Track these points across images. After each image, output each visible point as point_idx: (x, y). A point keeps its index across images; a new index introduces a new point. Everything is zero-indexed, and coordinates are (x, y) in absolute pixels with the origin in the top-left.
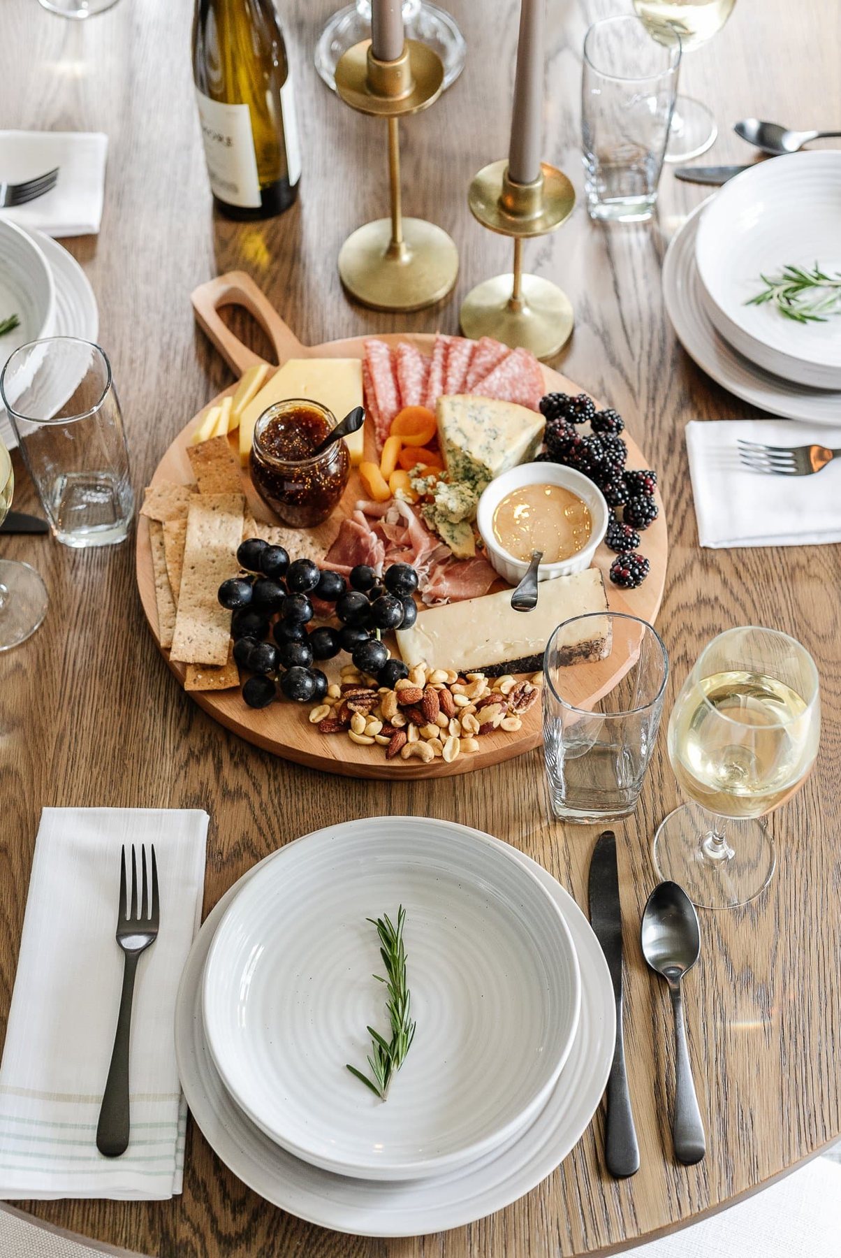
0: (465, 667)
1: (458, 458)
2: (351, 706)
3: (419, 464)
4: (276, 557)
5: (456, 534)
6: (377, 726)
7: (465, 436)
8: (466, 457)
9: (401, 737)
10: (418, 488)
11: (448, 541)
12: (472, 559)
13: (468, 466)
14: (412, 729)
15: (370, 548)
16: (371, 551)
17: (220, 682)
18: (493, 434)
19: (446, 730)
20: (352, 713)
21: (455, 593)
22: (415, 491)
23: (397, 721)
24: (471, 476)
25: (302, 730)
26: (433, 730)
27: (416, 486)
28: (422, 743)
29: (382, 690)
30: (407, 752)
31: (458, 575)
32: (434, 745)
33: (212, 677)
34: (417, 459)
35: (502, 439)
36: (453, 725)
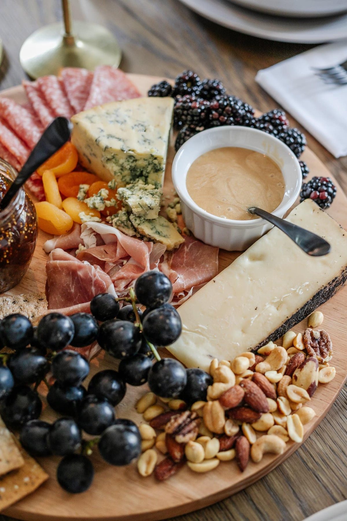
0: (254, 343)
1: (121, 161)
2: (180, 439)
3: (81, 186)
4: (20, 325)
5: (159, 229)
6: (214, 445)
7: (120, 139)
8: (131, 156)
9: (244, 443)
10: (97, 206)
11: (157, 237)
12: (182, 245)
13: (133, 165)
14: (247, 428)
15: (92, 277)
16: (94, 279)
17: (26, 484)
18: (141, 128)
19: (279, 412)
20: (183, 446)
21: (193, 281)
22: (95, 209)
23: (231, 430)
24: (138, 174)
25: (139, 489)
26: (268, 419)
27: (94, 204)
28: (265, 438)
29: (197, 406)
30: (258, 454)
31: (182, 264)
32: (277, 433)
33: (15, 483)
34: (76, 184)
35: (152, 128)
36: (283, 403)
